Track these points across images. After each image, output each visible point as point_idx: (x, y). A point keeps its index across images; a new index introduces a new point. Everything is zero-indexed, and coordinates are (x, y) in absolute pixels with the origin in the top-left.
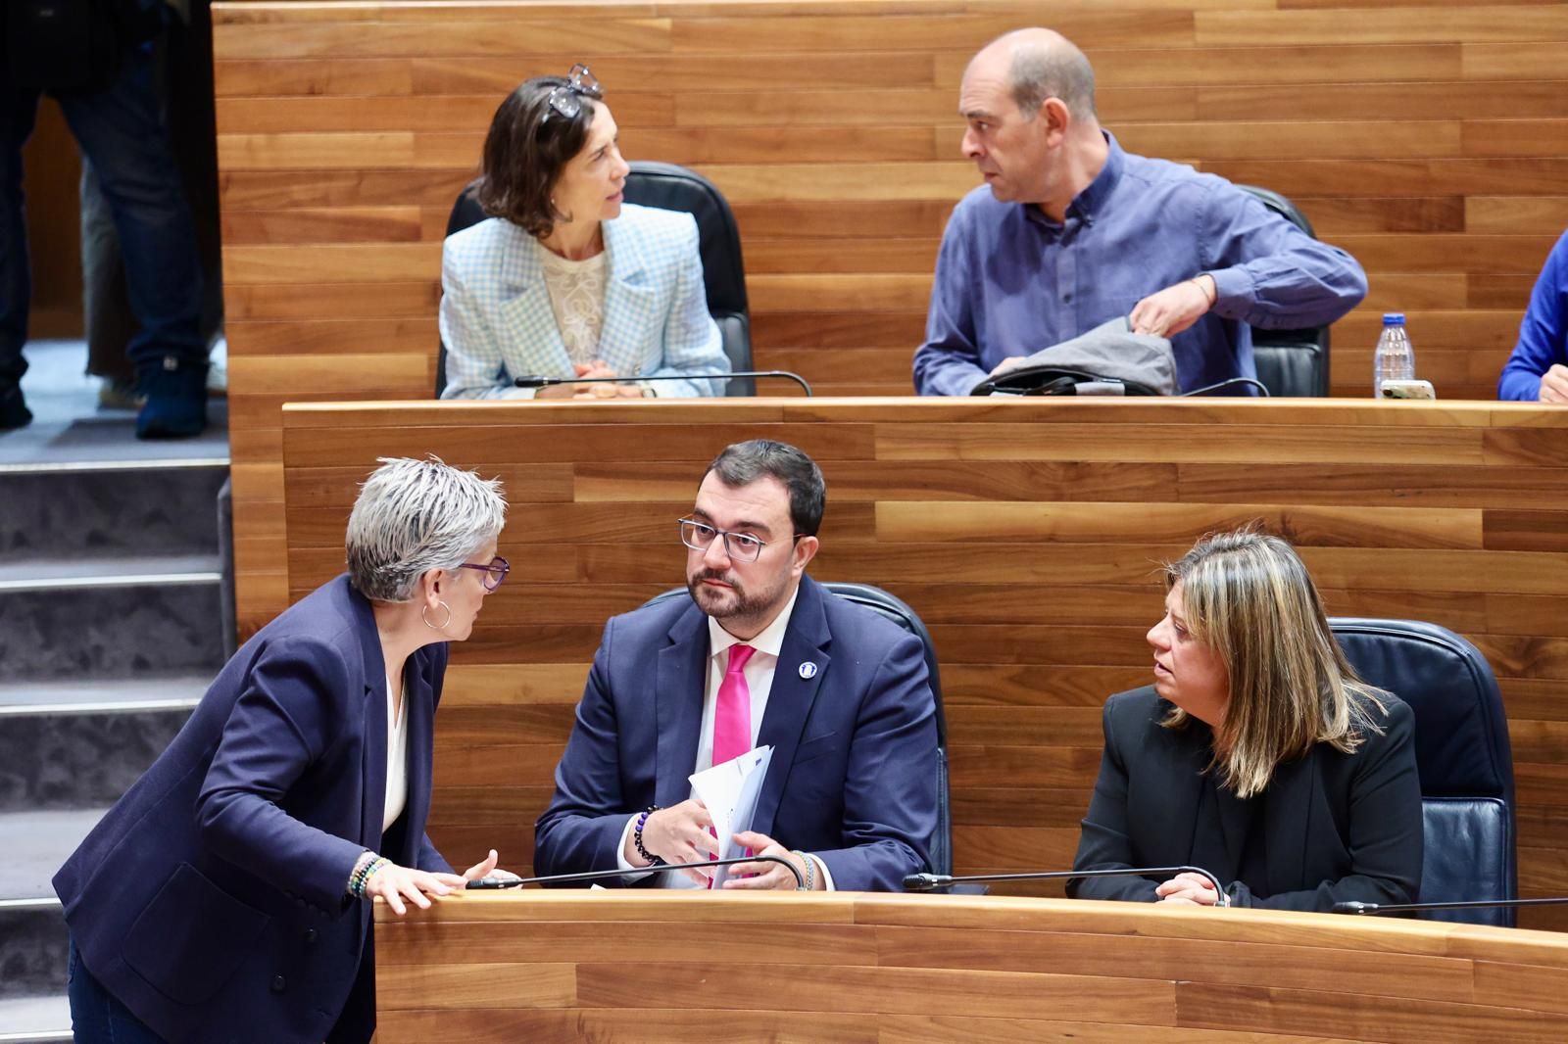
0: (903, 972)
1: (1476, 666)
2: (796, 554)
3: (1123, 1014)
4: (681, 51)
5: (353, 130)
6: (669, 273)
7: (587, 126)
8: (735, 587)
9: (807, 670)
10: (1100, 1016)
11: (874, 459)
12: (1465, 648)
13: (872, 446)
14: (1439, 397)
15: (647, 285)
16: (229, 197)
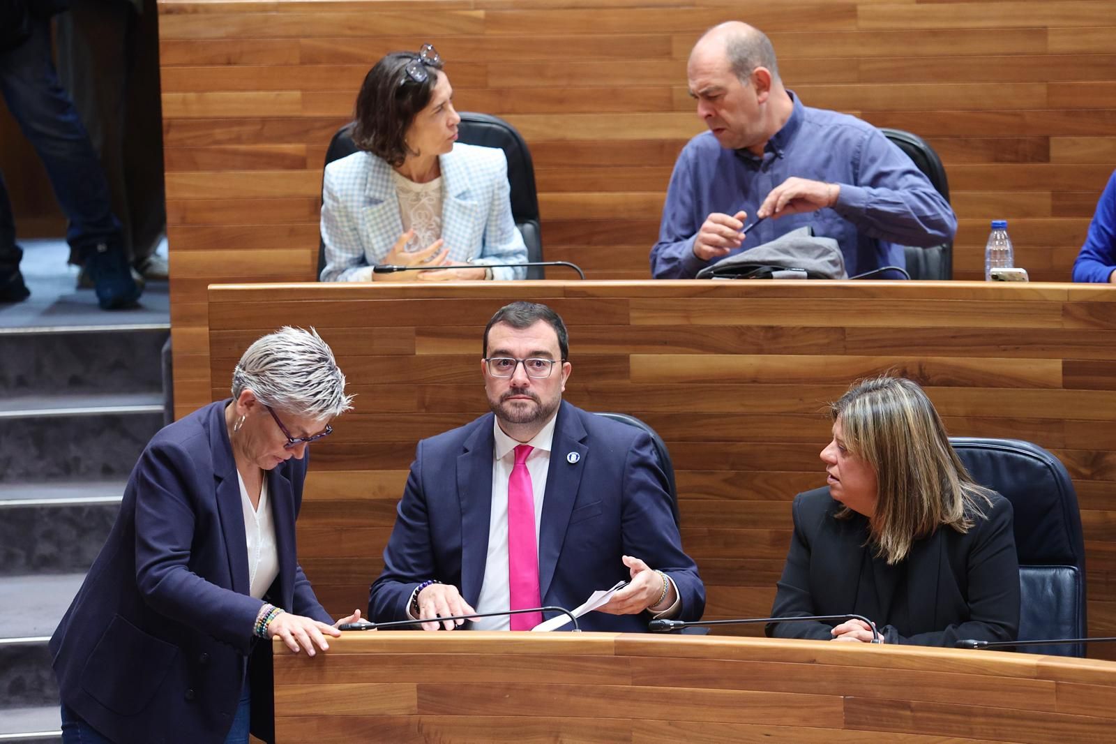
0: (649, 690)
1: (1058, 472)
3: (805, 719)
4: (493, 33)
5: (258, 89)
6: (488, 192)
7: (432, 88)
8: (534, 398)
9: (573, 458)
10: (789, 720)
11: (629, 324)
12: (1049, 459)
13: (627, 315)
14: (1031, 280)
15: (472, 200)
16: (170, 138)
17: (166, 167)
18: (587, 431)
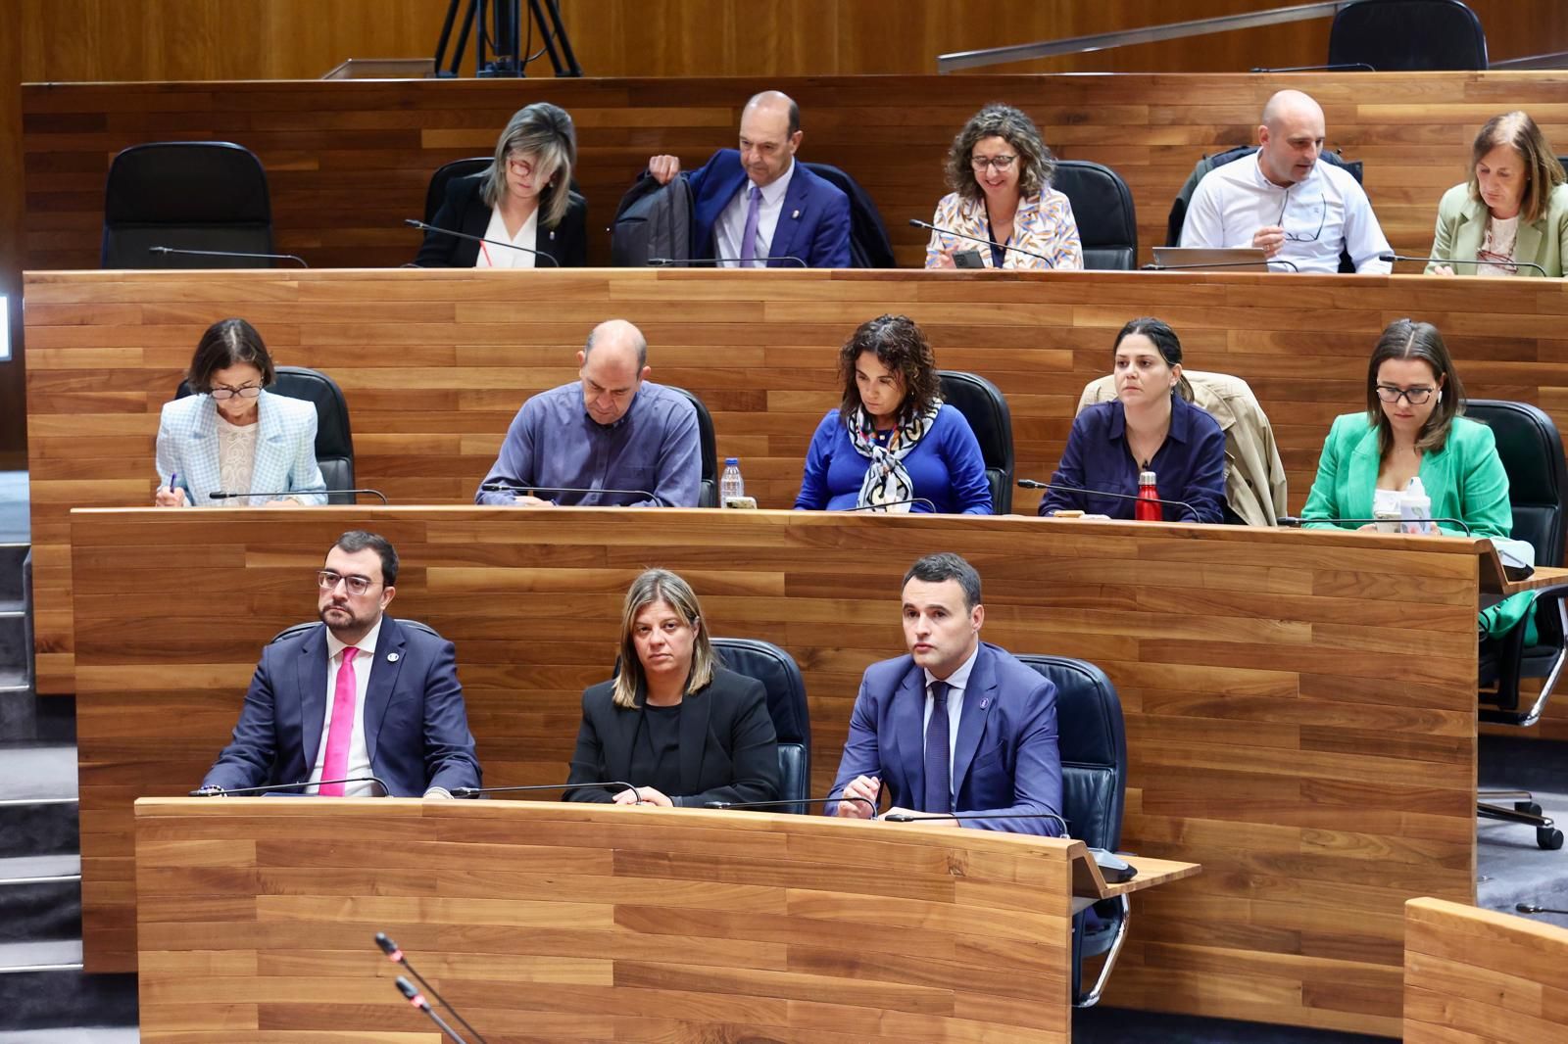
0: (451, 845)
1: (789, 667)
2: (383, 597)
3: (582, 869)
4: (303, 300)
8: (349, 611)
9: (393, 657)
10: (568, 870)
11: (426, 542)
12: (783, 656)
13: (425, 534)
14: (758, 508)
16: (32, 386)
17: (28, 411)
18: (404, 637)
